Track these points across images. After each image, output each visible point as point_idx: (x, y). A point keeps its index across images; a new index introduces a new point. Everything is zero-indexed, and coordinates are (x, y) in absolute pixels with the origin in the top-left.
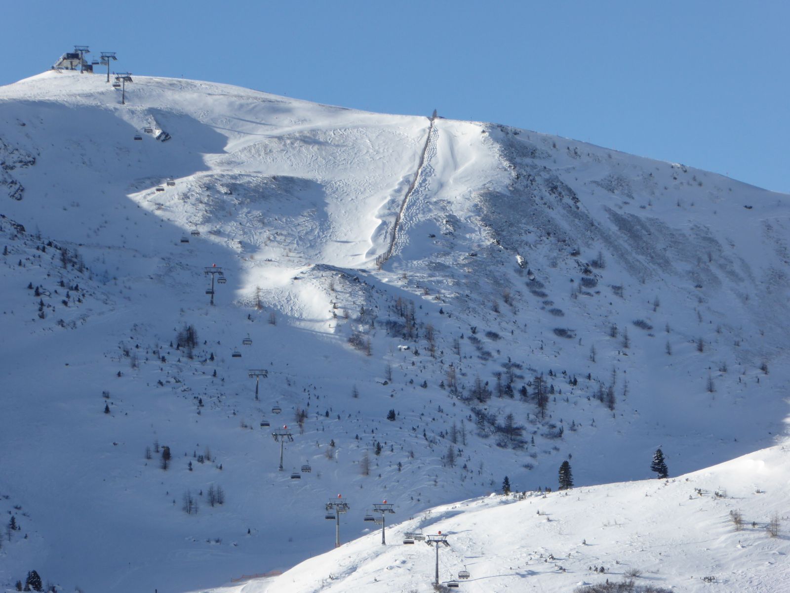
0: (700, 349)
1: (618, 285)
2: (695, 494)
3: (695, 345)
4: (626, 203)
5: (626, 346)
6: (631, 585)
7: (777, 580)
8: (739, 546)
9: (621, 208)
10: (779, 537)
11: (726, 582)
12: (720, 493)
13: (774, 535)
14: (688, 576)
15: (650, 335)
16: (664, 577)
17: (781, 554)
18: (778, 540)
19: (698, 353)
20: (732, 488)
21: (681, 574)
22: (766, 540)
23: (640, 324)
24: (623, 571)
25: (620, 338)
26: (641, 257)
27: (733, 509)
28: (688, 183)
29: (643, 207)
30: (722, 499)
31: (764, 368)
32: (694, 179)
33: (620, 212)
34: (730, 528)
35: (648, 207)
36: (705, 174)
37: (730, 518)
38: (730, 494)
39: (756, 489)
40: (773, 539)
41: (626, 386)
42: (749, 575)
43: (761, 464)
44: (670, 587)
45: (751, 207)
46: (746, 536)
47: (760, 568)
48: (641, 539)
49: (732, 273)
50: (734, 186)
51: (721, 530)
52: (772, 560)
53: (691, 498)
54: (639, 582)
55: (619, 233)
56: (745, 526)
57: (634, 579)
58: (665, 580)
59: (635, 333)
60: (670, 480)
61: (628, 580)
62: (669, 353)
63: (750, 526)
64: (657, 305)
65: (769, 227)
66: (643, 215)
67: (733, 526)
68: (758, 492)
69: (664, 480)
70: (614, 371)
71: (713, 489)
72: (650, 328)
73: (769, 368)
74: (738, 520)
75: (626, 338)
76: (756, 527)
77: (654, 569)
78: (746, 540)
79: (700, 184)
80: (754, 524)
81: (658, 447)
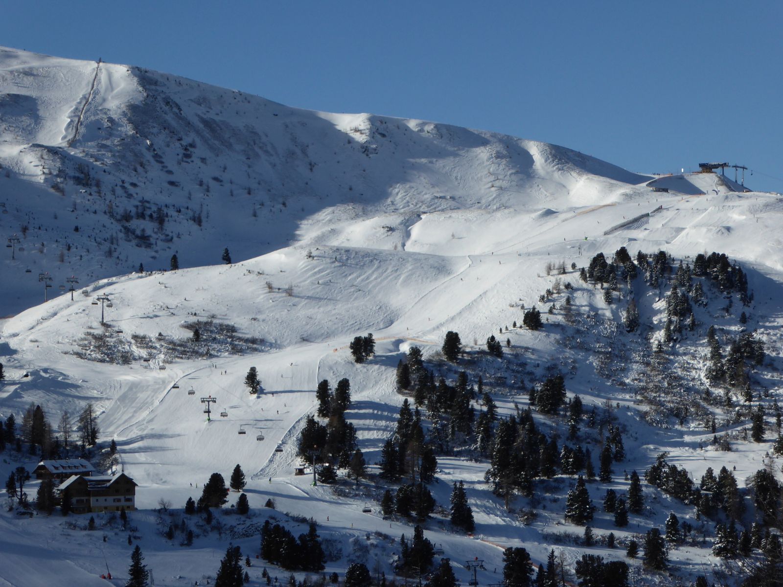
0: (249, 193)
1: (204, 157)
2: (246, 272)
3: (246, 191)
4: (208, 112)
5: (208, 190)
6: (211, 322)
7: (292, 320)
8: (271, 301)
9: (205, 114)
10: (293, 296)
11: (264, 320)
12: (261, 272)
13: (290, 295)
14: (243, 317)
15: (221, 185)
16: (230, 318)
17: (294, 305)
18: (292, 298)
19: (248, 196)
20: (267, 269)
21: (239, 316)
22: (285, 298)
23: (216, 179)
24: (207, 315)
25: (205, 187)
26: (216, 142)
27: (268, 281)
28: (242, 102)
29: (217, 114)
30: (261, 275)
31: (284, 204)
32: (246, 99)
33: (205, 117)
34: (266, 291)
35: (220, 114)
36: (252, 96)
37: (266, 286)
38: (266, 272)
39: (280, 270)
40: (289, 297)
41: (208, 213)
42: (276, 317)
43: (283, 256)
44: (233, 323)
45: (277, 115)
46: (274, 296)
47: (282, 313)
48: (217, 297)
49: (266, 152)
50: (268, 103)
51: (261, 292)
52: (289, 309)
53: (244, 275)
54: (215, 321)
55: (204, 128)
56: (274, 290)
57: (213, 319)
58: (230, 320)
59: (213, 184)
60: (233, 265)
61: (210, 320)
62: (232, 195)
63: (277, 290)
64: (225, 168)
65: (287, 126)
66: (217, 118)
67: (267, 290)
68: (281, 271)
69: (230, 265)
70: (202, 205)
71: (257, 270)
72: (221, 181)
73: (287, 204)
74: (270, 287)
75: (208, 187)
76: (280, 291)
77: (224, 314)
78: (274, 298)
79: (249, 102)
80: (279, 289)
81: (226, 247)
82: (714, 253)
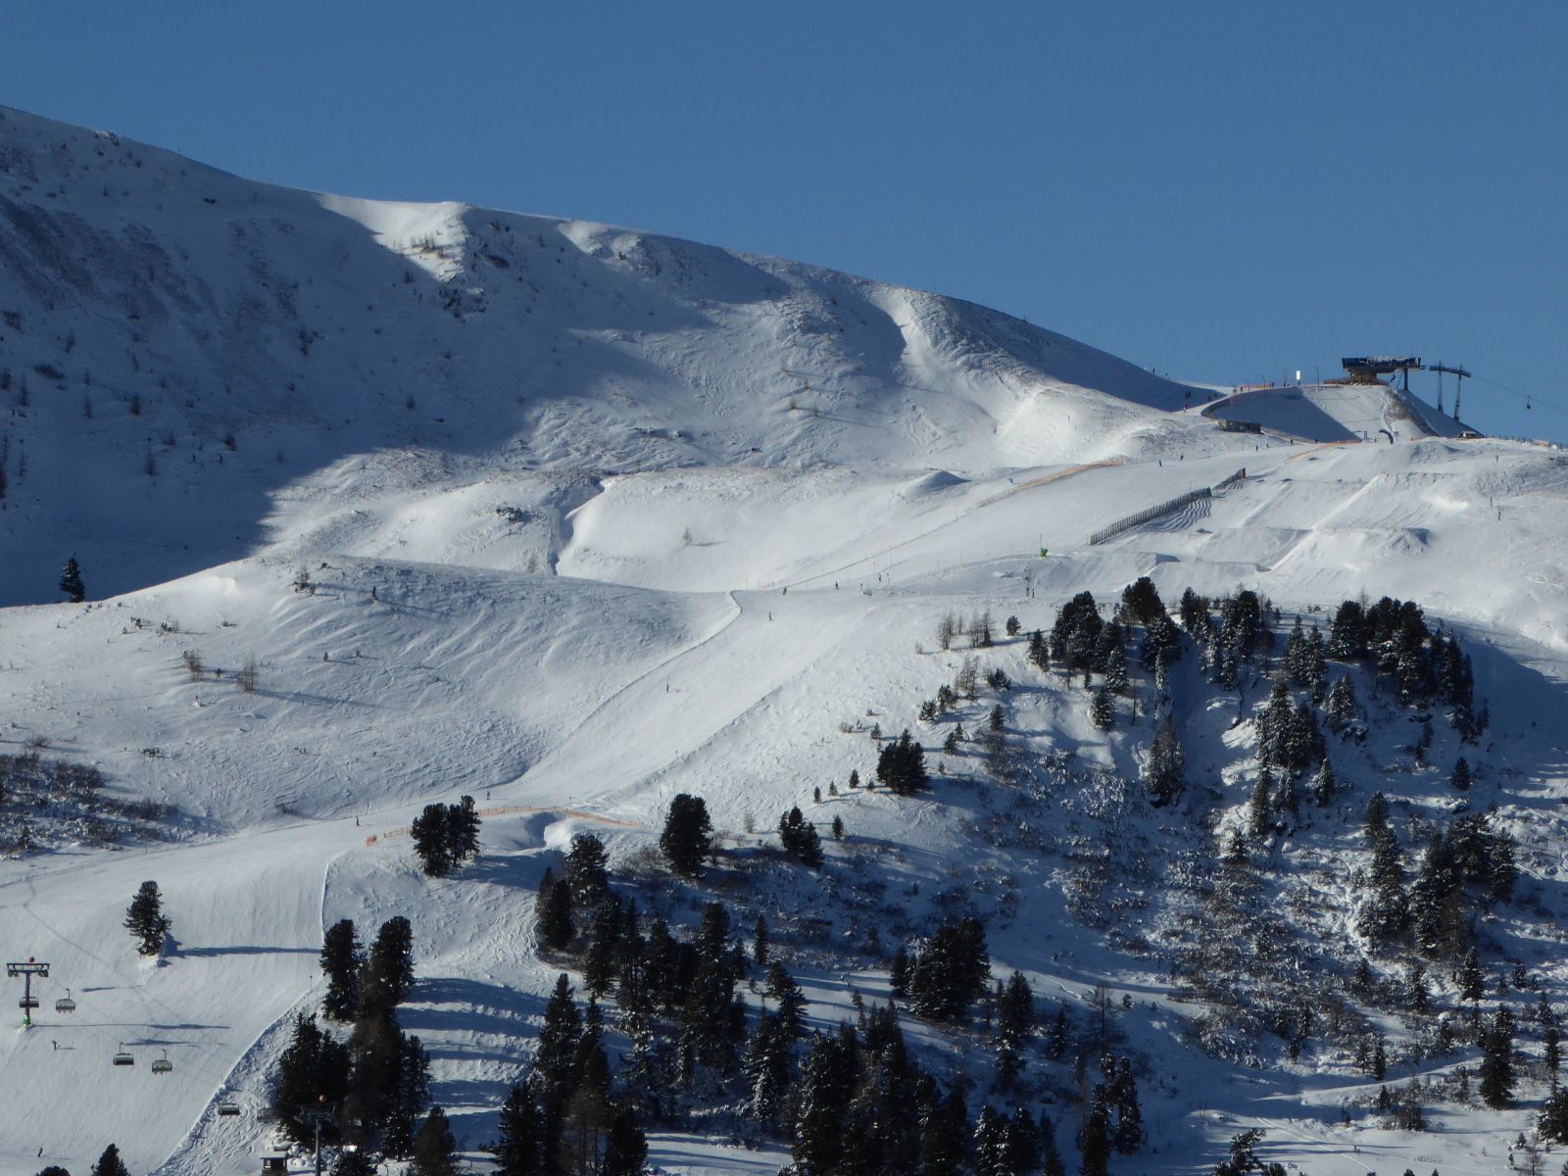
0: (136, 411)
1: (14, 310)
2: (131, 625)
3: (128, 404)
4: (26, 188)
5: (24, 402)
6: (34, 759)
7: (254, 756)
8: (196, 704)
9: (18, 195)
10: (257, 692)
11: (176, 756)
12: (169, 625)
13: (249, 688)
14: (119, 747)
15: (59, 387)
16: (85, 747)
17: (259, 717)
18: (255, 697)
19: (132, 417)
20: (187, 618)
21: (108, 744)
22: (237, 697)
23: (46, 371)
24: (22, 739)
25: (15, 391)
26: (48, 271)
27: (189, 649)
28: (121, 162)
29: (53, 195)
30: (172, 634)
31: (230, 442)
32: (130, 156)
33: (17, 201)
34: (182, 677)
35: (59, 195)
36: (145, 148)
37: (183, 662)
38: (183, 626)
39: (222, 620)
40: (247, 695)
41: (23, 464)
42: (211, 747)
43: (231, 583)
44: (93, 763)
45: (213, 201)
46: (206, 690)
47: (227, 736)
48: (50, 692)
49: (184, 300)
50: (189, 169)
51: (170, 680)
52: (246, 726)
53: (125, 632)
54: (46, 756)
55: (14, 233)
56: (206, 675)
57: (39, 751)
58: (85, 752)
59: (37, 384)
60: (94, 604)
61: (30, 752)
62: (89, 415)
63: (213, 676)
64: (71, 342)
65: (240, 232)
66: (51, 207)
67: (187, 673)
68: (226, 625)
69: (84, 605)
70: (6, 440)
71: (158, 620)
72: (60, 377)
73: (238, 442)
74: (194, 665)
75: (24, 391)
76: (222, 676)
77: (69, 736)
78: (207, 695)
79: (139, 164)
80: (219, 672)
81: (70, 555)
82: (1386, 601)
